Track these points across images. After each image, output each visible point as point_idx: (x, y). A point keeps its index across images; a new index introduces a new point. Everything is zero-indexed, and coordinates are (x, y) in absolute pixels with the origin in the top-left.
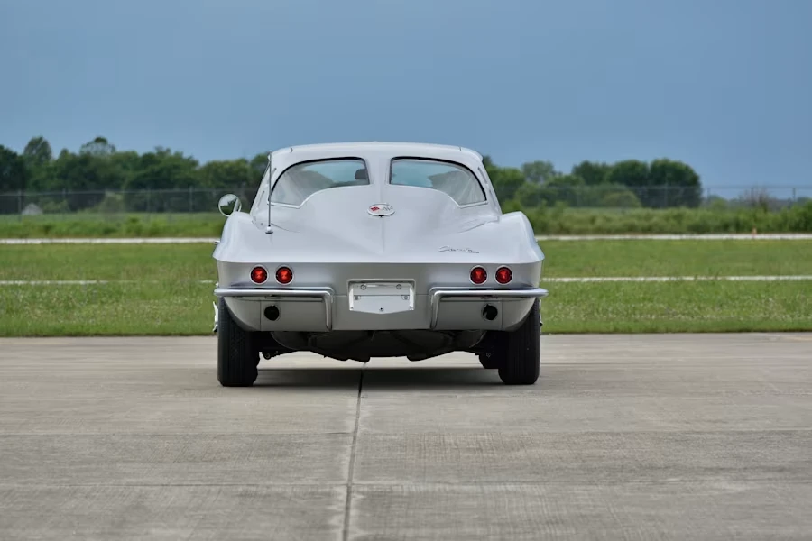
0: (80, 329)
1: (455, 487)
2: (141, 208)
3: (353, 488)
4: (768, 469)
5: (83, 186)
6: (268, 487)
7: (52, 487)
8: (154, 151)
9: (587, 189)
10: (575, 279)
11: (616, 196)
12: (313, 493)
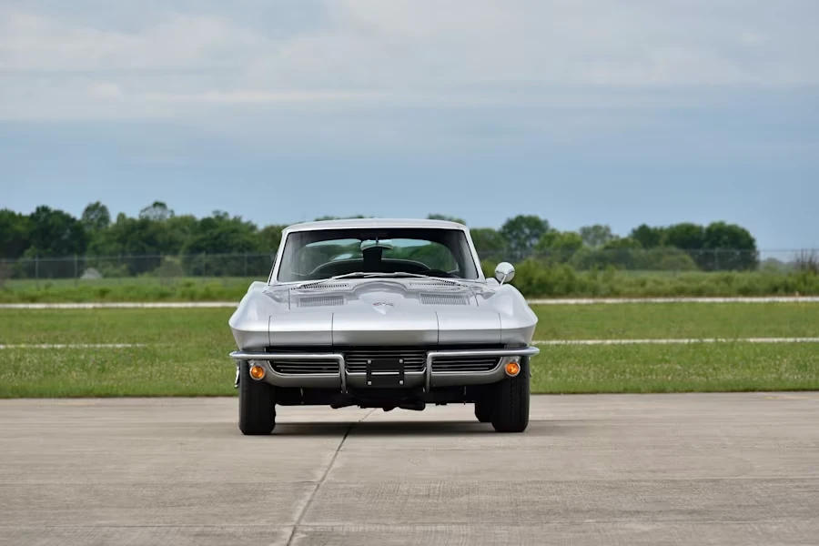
0: (109, 391)
1: (391, 528)
2: (198, 273)
3: (299, 528)
4: (681, 512)
5: (143, 251)
6: (222, 528)
7: (29, 528)
8: (213, 216)
9: (643, 252)
10: (599, 342)
11: (672, 258)
12: (261, 533)
